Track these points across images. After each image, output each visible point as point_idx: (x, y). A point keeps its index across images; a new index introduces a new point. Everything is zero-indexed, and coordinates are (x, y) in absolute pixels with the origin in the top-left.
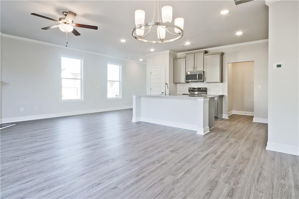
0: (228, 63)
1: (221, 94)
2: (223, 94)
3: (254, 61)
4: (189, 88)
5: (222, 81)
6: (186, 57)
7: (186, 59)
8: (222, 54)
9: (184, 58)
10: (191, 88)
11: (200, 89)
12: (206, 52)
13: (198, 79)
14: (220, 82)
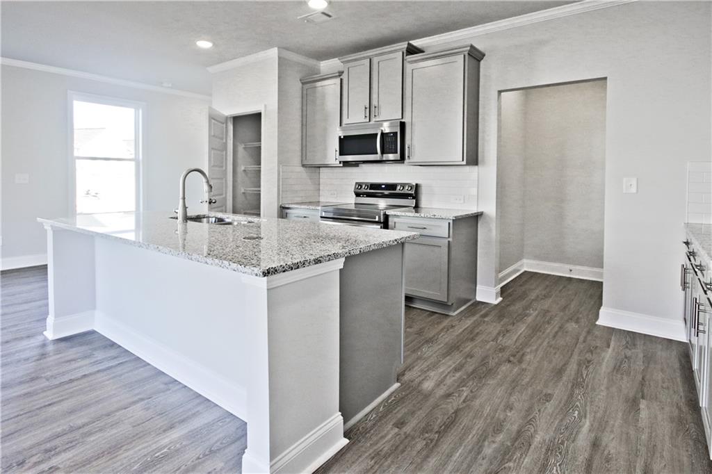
0: (500, 92)
1: (472, 209)
2: (480, 210)
3: (605, 78)
4: (356, 183)
5: (473, 158)
6: (341, 73)
7: (341, 80)
8: (475, 56)
9: (336, 77)
10: (363, 183)
11: (392, 187)
12: (412, 50)
13: (383, 152)
14: (464, 163)
